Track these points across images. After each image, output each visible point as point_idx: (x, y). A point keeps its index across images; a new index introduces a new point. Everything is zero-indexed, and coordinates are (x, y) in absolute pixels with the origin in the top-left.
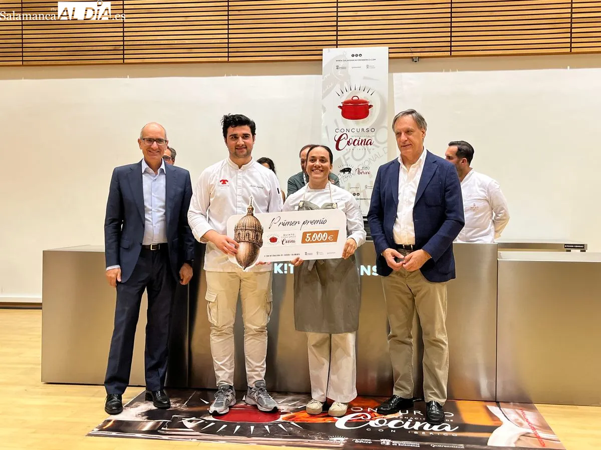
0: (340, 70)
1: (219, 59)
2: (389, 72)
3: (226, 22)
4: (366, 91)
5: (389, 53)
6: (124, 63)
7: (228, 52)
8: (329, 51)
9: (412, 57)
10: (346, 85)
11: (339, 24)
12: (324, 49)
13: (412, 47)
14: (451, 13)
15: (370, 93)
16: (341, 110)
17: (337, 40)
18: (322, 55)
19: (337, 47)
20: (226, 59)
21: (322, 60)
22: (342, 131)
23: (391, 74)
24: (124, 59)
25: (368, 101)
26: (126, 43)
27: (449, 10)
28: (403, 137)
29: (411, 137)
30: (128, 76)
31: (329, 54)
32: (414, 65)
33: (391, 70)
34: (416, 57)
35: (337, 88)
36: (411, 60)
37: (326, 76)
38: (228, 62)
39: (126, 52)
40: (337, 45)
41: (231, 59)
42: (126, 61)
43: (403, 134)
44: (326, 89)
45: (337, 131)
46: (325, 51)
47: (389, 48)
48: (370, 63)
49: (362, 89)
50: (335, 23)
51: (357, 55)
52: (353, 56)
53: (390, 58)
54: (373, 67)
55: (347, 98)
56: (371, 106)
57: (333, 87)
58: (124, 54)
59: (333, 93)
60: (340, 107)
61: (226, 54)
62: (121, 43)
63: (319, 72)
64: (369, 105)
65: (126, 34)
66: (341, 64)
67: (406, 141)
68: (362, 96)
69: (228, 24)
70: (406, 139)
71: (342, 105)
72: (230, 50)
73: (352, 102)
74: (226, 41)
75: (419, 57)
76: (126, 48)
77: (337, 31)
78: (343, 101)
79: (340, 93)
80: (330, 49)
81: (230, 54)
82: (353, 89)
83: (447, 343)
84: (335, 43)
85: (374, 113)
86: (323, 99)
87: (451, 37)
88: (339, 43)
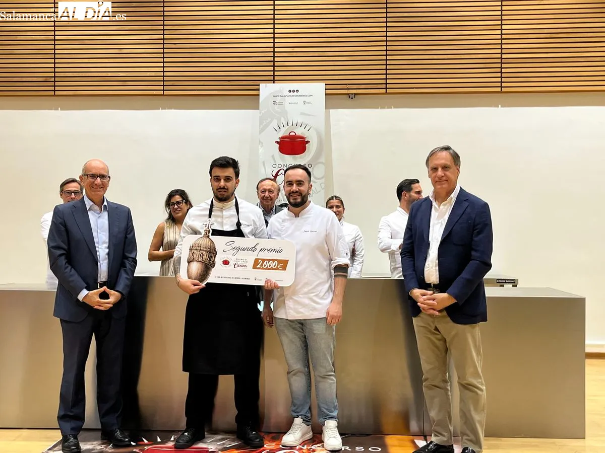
0: (276, 106)
1: (155, 93)
2: (325, 109)
3: (161, 55)
4: (303, 126)
5: (326, 89)
6: (55, 95)
7: (164, 86)
8: (266, 86)
9: (348, 94)
10: (283, 121)
11: (276, 59)
12: (261, 85)
13: (348, 84)
14: (386, 50)
15: (307, 128)
16: (278, 145)
17: (274, 76)
18: (259, 90)
19: (274, 83)
20: (161, 92)
21: (259, 95)
22: (280, 166)
23: (328, 110)
24: (55, 91)
25: (305, 137)
26: (57, 75)
27: (384, 48)
28: (440, 172)
29: (448, 173)
30: (59, 109)
31: (266, 90)
32: (350, 102)
33: (327, 107)
34: (352, 94)
35: (274, 124)
36: (347, 96)
37: (263, 112)
38: (163, 95)
39: (57, 84)
40: (274, 81)
41: (166, 93)
42: (57, 93)
43: (440, 169)
44: (263, 125)
45: (274, 166)
46: (262, 86)
47: (326, 85)
48: (307, 99)
49: (299, 125)
50: (272, 59)
51: (294, 91)
52: (290, 91)
53: (326, 94)
54: (309, 103)
55: (284, 133)
56: (308, 142)
57: (270, 122)
58: (55, 86)
59: (270, 128)
60: (277, 142)
61: (162, 88)
62: (53, 75)
63: (256, 107)
64: (306, 140)
65: (57, 65)
66: (278, 100)
67: (443, 177)
68: (299, 132)
69: (164, 58)
70: (443, 175)
71: (279, 141)
72: (166, 83)
73: (289, 137)
74: (161, 74)
75: (355, 94)
76: (57, 79)
77: (274, 66)
78: (280, 137)
79: (277, 128)
80: (267, 84)
81: (166, 88)
82: (290, 124)
83: (484, 388)
84: (272, 78)
85: (311, 148)
86: (260, 133)
87: (386, 74)
88: (276, 78)
